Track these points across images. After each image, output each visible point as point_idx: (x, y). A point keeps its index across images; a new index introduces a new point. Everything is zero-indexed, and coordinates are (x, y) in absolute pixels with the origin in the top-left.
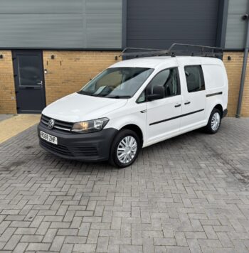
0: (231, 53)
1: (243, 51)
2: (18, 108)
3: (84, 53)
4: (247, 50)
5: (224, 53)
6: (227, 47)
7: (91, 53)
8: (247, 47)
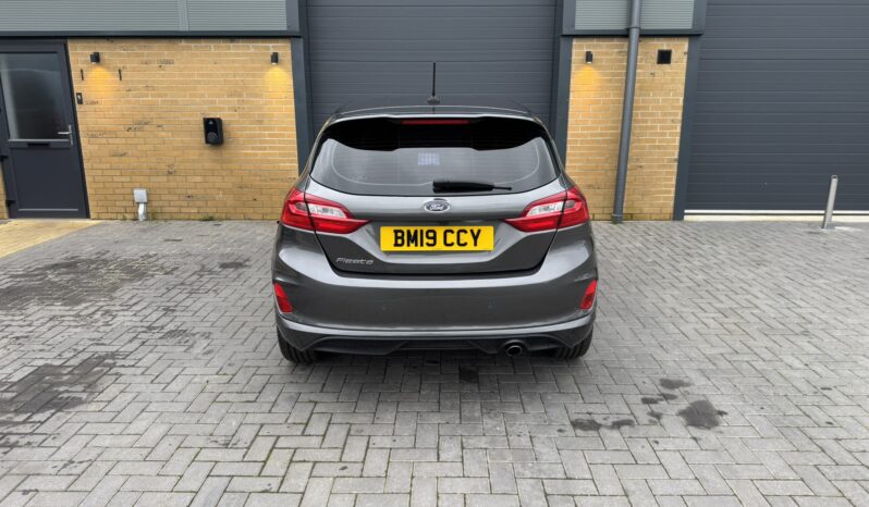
0: (595, 42)
1: (625, 35)
2: (9, 203)
3: (183, 43)
4: (634, 34)
5: (575, 42)
6: (581, 24)
7: (203, 43)
8: (635, 23)
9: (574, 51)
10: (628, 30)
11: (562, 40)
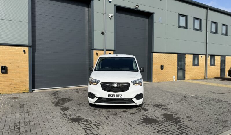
0: (98, 51)
1: (103, 50)
4: (105, 50)
5: (94, 51)
6: (95, 48)
8: (105, 48)
9: (94, 52)
10: (104, 49)
11: (92, 50)
